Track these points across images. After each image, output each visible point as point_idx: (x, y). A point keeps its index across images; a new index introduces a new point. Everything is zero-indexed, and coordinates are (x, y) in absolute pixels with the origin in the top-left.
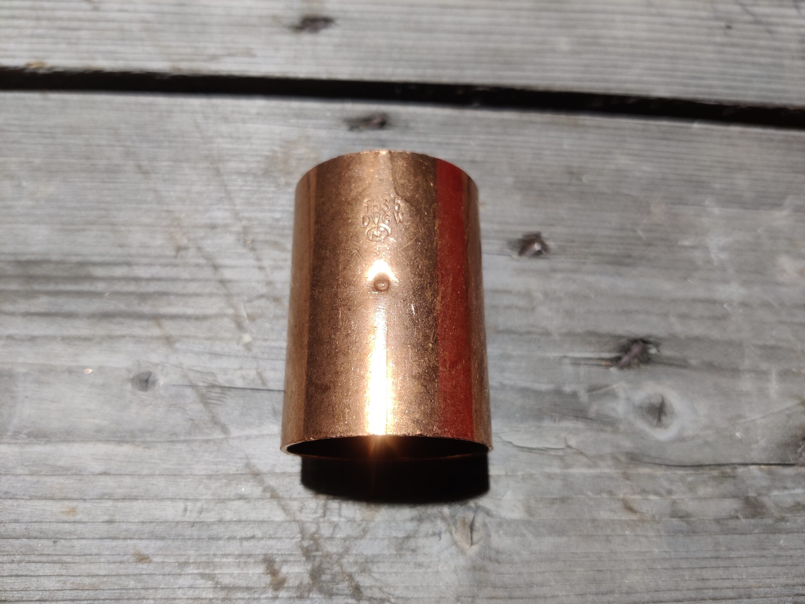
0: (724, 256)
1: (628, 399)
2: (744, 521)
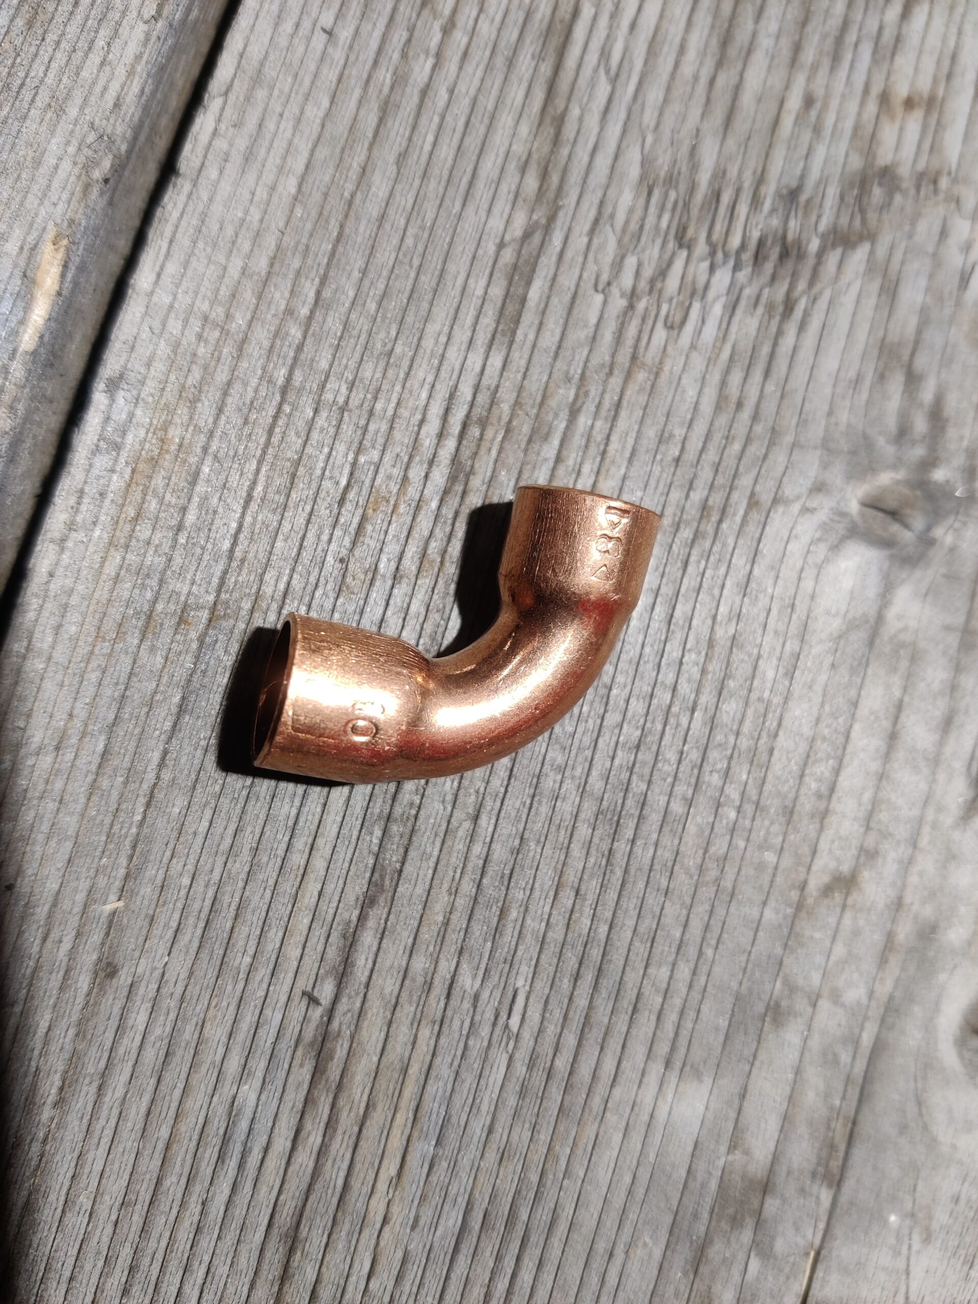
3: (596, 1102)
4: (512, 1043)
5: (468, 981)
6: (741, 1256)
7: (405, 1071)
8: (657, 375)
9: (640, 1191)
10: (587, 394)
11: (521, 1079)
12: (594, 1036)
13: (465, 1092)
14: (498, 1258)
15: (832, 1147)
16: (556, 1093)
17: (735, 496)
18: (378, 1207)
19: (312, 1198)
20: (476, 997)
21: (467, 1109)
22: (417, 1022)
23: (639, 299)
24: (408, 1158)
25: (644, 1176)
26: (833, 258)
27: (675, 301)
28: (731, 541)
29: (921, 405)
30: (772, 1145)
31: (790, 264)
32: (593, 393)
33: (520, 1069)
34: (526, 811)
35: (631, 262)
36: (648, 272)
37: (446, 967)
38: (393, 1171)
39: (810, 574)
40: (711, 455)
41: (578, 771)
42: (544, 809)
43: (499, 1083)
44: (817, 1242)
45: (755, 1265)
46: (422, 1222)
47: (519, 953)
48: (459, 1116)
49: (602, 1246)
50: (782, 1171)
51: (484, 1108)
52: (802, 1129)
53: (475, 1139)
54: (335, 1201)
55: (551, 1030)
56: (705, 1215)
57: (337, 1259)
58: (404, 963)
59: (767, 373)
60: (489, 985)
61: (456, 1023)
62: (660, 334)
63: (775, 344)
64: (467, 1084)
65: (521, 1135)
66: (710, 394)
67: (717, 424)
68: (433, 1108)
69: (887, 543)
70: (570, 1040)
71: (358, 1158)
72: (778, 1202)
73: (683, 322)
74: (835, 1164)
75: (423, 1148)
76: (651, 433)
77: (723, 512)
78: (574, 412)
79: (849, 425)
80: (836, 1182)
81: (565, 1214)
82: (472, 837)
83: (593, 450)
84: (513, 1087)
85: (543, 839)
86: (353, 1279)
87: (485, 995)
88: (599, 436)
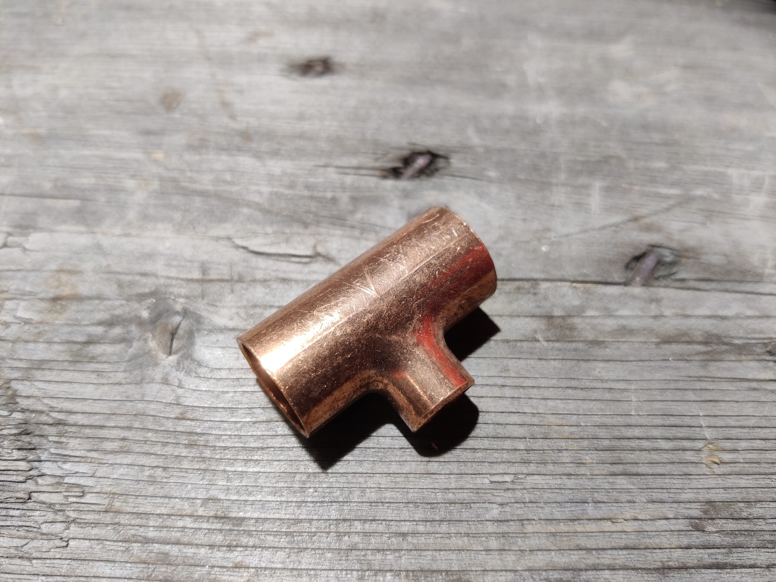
0: (542, 80)
1: (401, 208)
2: (545, 344)
3: (535, 420)
4: (520, 476)
5: (495, 512)
6: (588, 320)
7: (554, 534)
8: (114, 494)
9: (573, 383)
10: (133, 536)
11: (538, 465)
12: (501, 431)
13: (554, 494)
14: (633, 450)
15: (518, 288)
16: (539, 444)
17: (179, 429)
18: (630, 526)
19: (639, 566)
20: (501, 505)
21: (563, 491)
22: (525, 535)
23: (68, 517)
24: (599, 517)
25: (564, 383)
26: (23, 403)
27: (66, 494)
28: (207, 425)
29: (106, 331)
30: (527, 320)
31: (31, 428)
32: (133, 532)
33: (532, 468)
34: (392, 505)
35: (45, 528)
36: (50, 516)
37: (491, 528)
38: (609, 523)
39: (217, 375)
40: (157, 449)
41: (361, 480)
42: (388, 495)
43: (543, 477)
44: (568, 284)
45: (590, 313)
46: (629, 498)
47: (471, 486)
48: (568, 495)
49: (608, 396)
50: (538, 312)
51: (559, 481)
52: (515, 306)
53: (577, 481)
54: (635, 552)
55: (506, 456)
56: (574, 345)
57: (664, 541)
58: (496, 553)
59: (102, 427)
60: (493, 499)
61: (519, 512)
62: (88, 498)
63: (83, 426)
64: (550, 495)
65: (565, 457)
66: (120, 459)
67: (137, 450)
68: (569, 511)
69: (191, 335)
70: (508, 444)
71: (609, 546)
72: (555, 309)
73: (78, 486)
74: (527, 285)
75: (591, 510)
76: (151, 490)
77: (190, 433)
78: (147, 541)
79: (125, 371)
80: (535, 281)
81: (598, 419)
82: (414, 534)
83: (169, 523)
84: (542, 469)
85: (405, 490)
86: (672, 528)
87: (499, 500)
88: (159, 522)
